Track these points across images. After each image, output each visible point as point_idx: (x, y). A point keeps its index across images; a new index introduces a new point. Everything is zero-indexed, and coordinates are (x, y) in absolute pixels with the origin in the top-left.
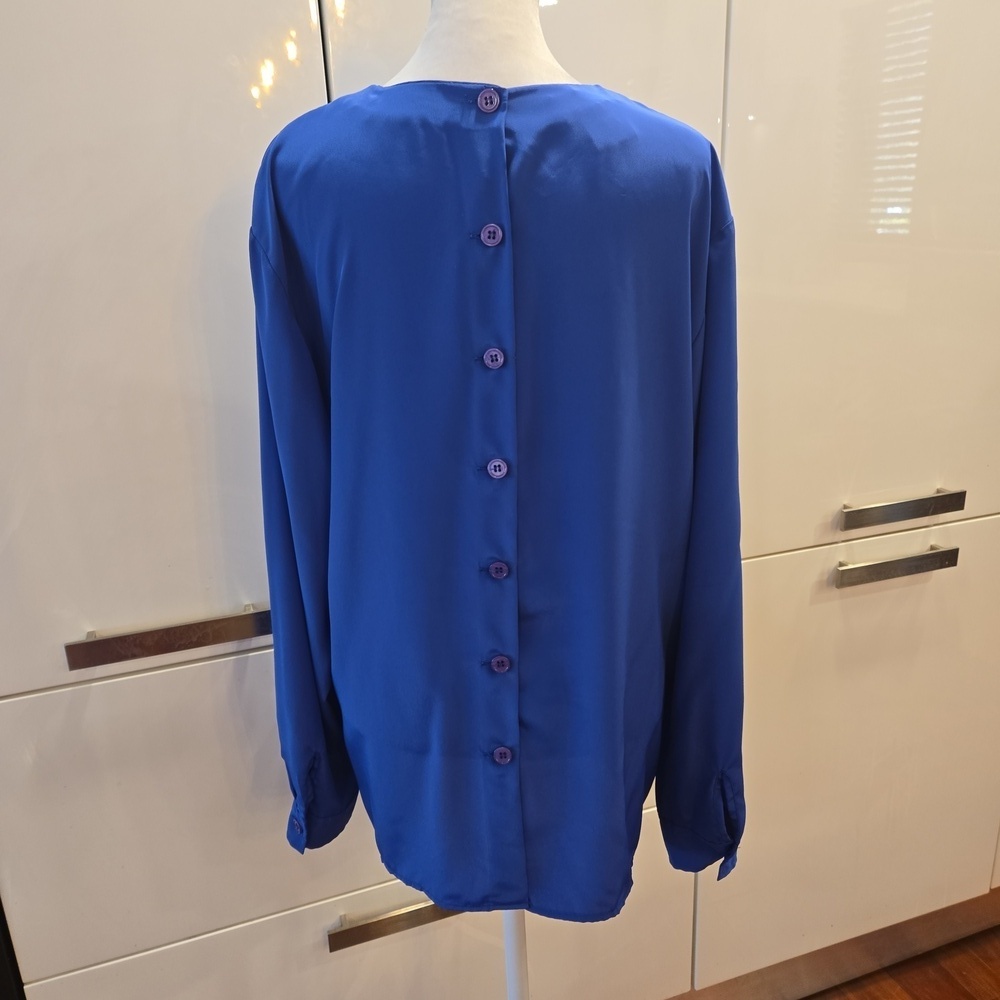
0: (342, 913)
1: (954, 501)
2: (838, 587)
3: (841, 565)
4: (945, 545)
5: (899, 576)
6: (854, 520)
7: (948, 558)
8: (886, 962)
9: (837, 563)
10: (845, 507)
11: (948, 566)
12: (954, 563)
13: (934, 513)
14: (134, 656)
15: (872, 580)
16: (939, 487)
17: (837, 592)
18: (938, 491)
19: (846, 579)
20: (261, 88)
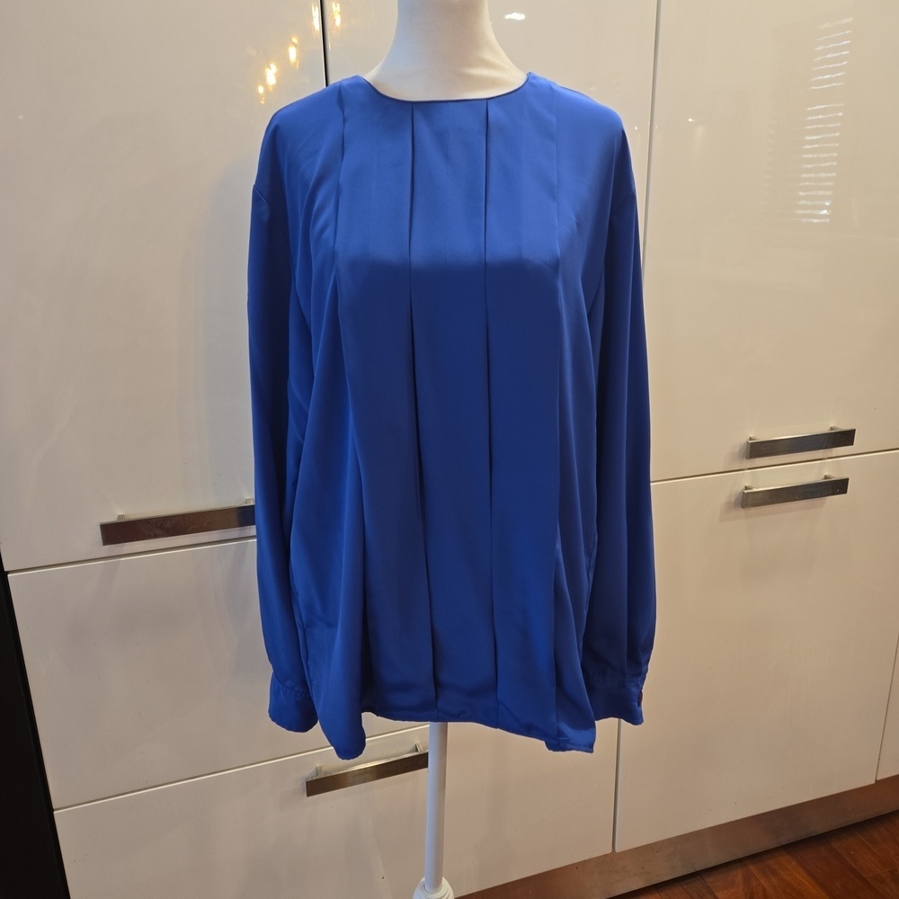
0: (318, 765)
1: (845, 438)
2: (743, 507)
3: (746, 488)
4: (837, 475)
5: (796, 500)
6: (759, 450)
7: (839, 486)
8: (784, 840)
9: (744, 487)
10: (751, 439)
11: (840, 493)
12: (844, 491)
13: (826, 448)
14: (156, 536)
15: (773, 503)
16: (832, 425)
17: (742, 512)
18: (832, 429)
19: (750, 500)
20: (266, 87)
